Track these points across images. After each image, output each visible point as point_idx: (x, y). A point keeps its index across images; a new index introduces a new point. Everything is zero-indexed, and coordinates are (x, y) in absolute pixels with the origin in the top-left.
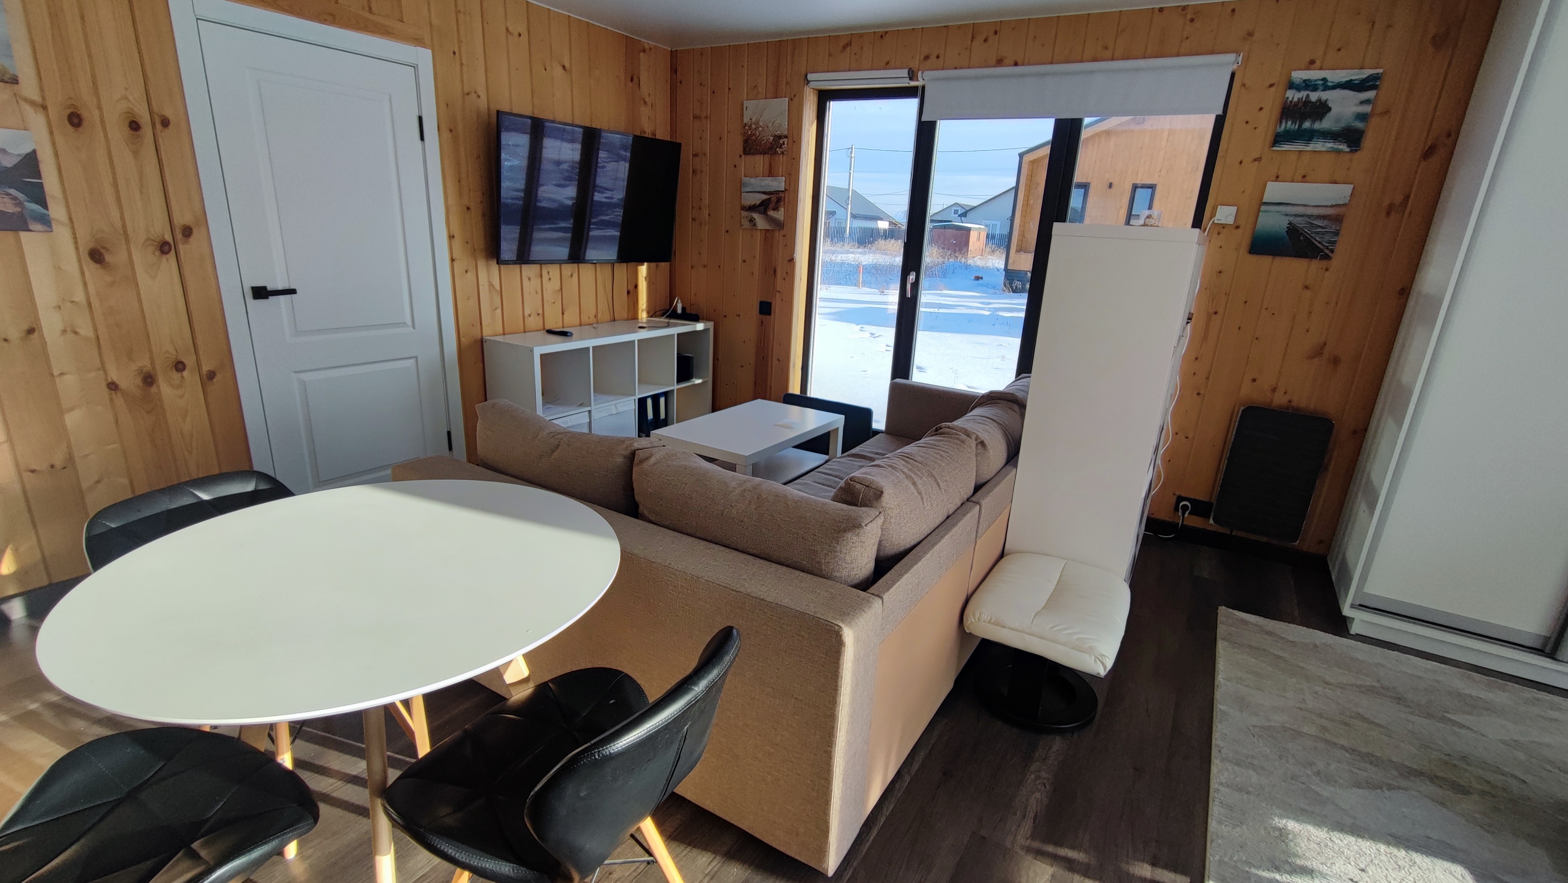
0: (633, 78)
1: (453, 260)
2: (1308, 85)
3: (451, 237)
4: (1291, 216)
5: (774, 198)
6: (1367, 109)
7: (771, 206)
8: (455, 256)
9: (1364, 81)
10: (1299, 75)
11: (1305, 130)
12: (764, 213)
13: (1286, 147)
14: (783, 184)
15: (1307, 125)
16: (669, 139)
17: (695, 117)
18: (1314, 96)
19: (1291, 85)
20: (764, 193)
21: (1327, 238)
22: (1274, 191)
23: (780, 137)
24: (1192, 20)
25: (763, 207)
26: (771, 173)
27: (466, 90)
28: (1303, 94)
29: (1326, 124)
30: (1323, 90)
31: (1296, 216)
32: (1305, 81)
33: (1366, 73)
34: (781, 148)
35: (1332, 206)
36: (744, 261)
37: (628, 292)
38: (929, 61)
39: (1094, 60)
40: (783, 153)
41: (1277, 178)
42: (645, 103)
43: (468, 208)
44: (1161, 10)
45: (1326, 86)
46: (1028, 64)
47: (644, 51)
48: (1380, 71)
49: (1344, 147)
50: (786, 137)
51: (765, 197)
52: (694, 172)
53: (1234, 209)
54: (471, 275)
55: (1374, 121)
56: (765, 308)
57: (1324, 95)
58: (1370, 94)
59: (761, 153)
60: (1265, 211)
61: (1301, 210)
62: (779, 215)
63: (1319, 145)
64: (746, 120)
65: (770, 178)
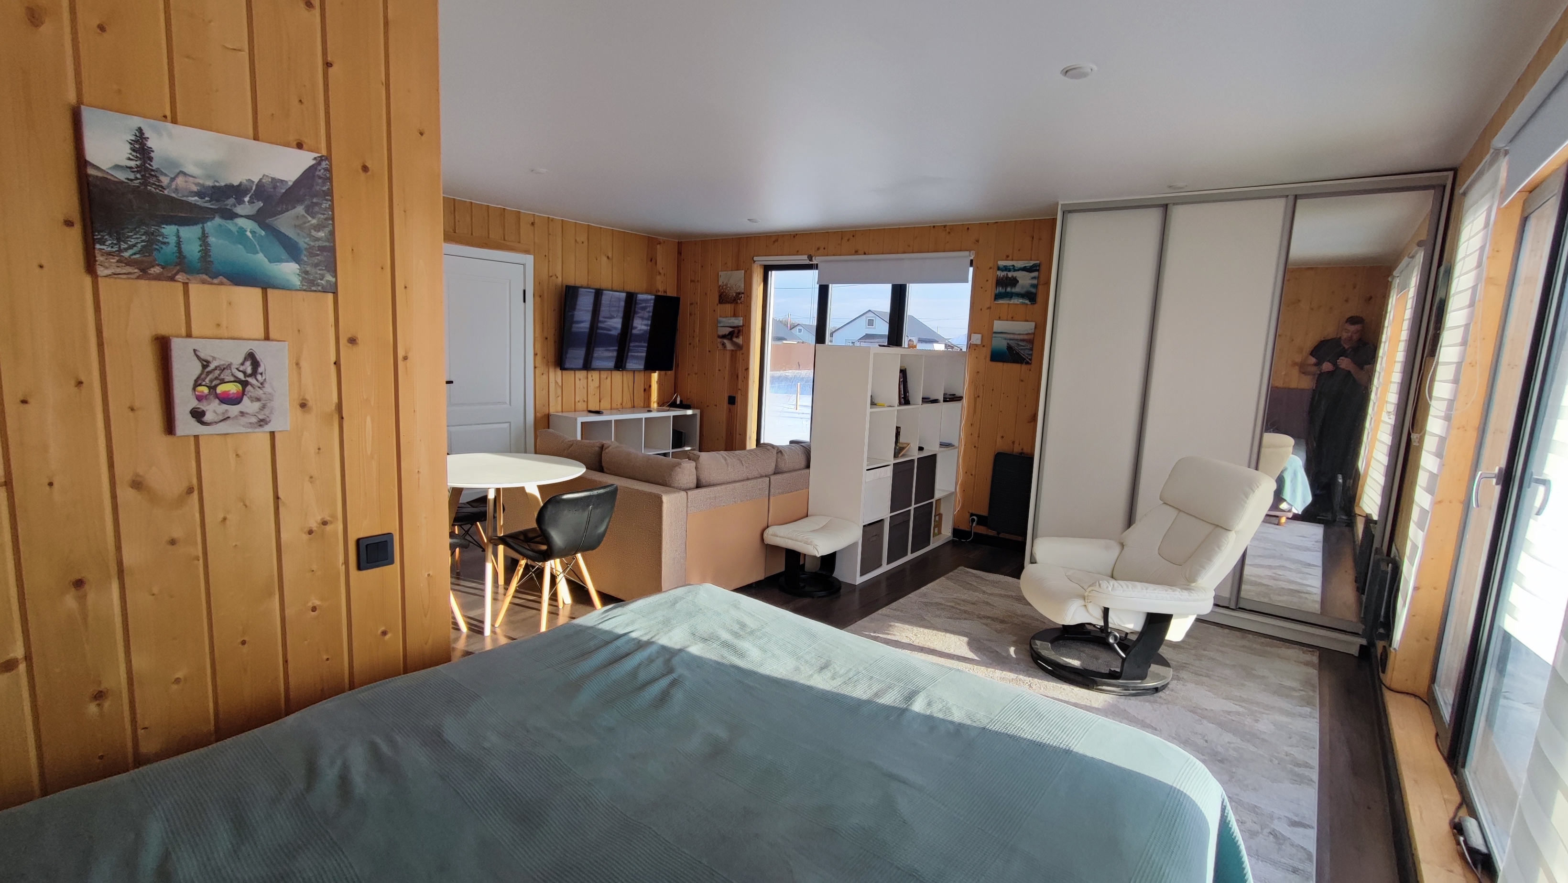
0: (652, 260)
1: (535, 367)
2: (1006, 269)
3: (535, 355)
4: (1007, 339)
5: (736, 330)
6: (1035, 282)
7: (735, 335)
8: (537, 365)
9: (1031, 267)
10: (1001, 263)
11: (1008, 293)
12: (731, 339)
13: (1001, 302)
14: (742, 322)
15: (1009, 289)
16: (676, 296)
17: (692, 281)
18: (1010, 274)
19: (999, 269)
20: (731, 327)
21: (1027, 352)
22: (998, 326)
23: (739, 293)
24: (949, 233)
25: (730, 336)
26: (735, 315)
27: (550, 275)
28: (1004, 273)
29: (1017, 289)
30: (1014, 271)
31: (1010, 339)
32: (1004, 266)
33: (1032, 263)
34: (740, 300)
35: (1026, 334)
36: (720, 370)
37: (645, 390)
38: (819, 251)
39: (904, 252)
40: (741, 303)
41: (999, 319)
42: (660, 274)
43: (546, 339)
44: (934, 227)
45: (1015, 270)
46: (871, 254)
47: (660, 243)
48: (1038, 262)
49: (1027, 302)
50: (743, 293)
51: (731, 329)
52: (690, 314)
53: (980, 336)
54: (545, 377)
55: (1040, 287)
56: (732, 400)
57: (1015, 274)
58: (1035, 274)
59: (729, 303)
60: (995, 337)
61: (1012, 336)
62: (740, 341)
63: (1016, 301)
64: (720, 283)
65: (734, 318)
